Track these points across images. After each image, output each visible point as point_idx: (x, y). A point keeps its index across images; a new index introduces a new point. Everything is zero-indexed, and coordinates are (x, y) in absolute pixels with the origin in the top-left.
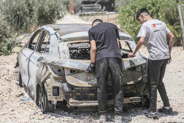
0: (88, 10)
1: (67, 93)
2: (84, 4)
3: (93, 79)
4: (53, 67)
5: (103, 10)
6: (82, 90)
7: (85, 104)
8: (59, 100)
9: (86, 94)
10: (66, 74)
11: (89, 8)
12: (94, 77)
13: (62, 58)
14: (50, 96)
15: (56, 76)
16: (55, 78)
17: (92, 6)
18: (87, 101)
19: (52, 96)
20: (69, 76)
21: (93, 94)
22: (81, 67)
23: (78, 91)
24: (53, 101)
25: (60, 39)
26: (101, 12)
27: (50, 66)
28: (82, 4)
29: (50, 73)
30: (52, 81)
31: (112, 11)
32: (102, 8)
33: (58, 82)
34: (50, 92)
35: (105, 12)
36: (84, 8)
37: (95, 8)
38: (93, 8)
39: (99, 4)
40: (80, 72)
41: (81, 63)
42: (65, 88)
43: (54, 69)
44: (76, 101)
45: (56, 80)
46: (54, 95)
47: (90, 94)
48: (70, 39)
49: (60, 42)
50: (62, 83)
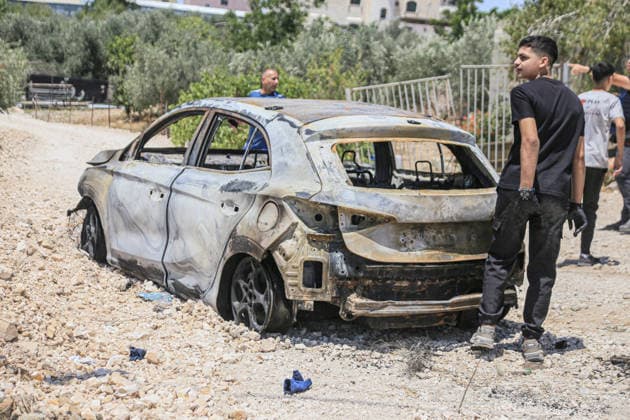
0: (42, 97)
1: (342, 278)
2: (34, 82)
3: (412, 242)
4: (300, 207)
5: (79, 98)
6: (381, 271)
7: (391, 309)
8: (320, 298)
9: (389, 282)
10: (341, 227)
11: (47, 91)
12: (415, 238)
13: (325, 182)
14: (294, 288)
15: (312, 231)
16: (309, 236)
17: (55, 88)
18: (397, 303)
19: (302, 288)
20: (352, 233)
21: (405, 284)
22: (387, 209)
23: (371, 275)
24: (304, 301)
25: (309, 132)
26: (77, 103)
27: (291, 205)
28: (28, 82)
29: (295, 225)
30: (302, 244)
31: (102, 102)
32: (78, 94)
33: (319, 249)
34: (296, 276)
35: (87, 103)
36: (32, 90)
37: (60, 92)
38: (55, 92)
39: (70, 85)
40: (380, 223)
41: (384, 199)
42: (339, 266)
43: (301, 214)
44: (370, 301)
45: (314, 244)
46: (306, 284)
47: (397, 284)
48: (339, 134)
49: (308, 140)
50: (330, 251)
